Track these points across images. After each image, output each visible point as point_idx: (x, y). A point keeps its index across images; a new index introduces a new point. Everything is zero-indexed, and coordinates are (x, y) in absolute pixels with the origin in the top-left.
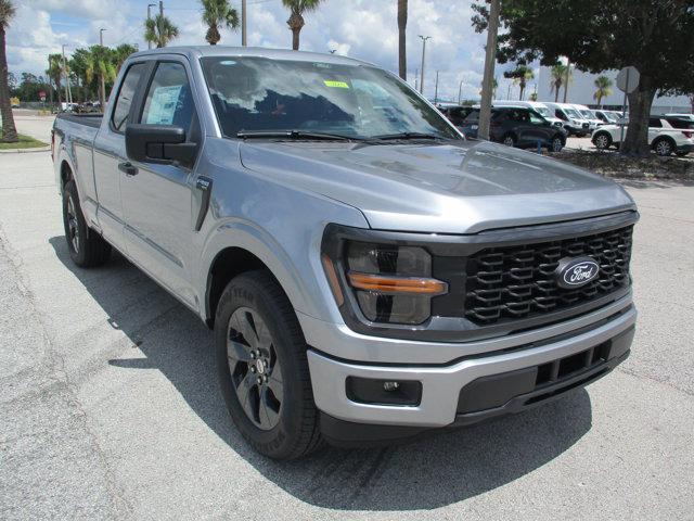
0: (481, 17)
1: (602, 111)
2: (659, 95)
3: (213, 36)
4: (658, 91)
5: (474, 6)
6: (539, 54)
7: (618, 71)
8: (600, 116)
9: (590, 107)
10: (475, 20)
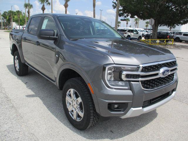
0: (115, 5)
1: (147, 30)
2: (160, 26)
3: (43, 9)
4: (159, 25)
5: (113, 2)
6: (130, 15)
7: (149, 20)
8: (147, 32)
9: (145, 29)
10: (113, 5)
